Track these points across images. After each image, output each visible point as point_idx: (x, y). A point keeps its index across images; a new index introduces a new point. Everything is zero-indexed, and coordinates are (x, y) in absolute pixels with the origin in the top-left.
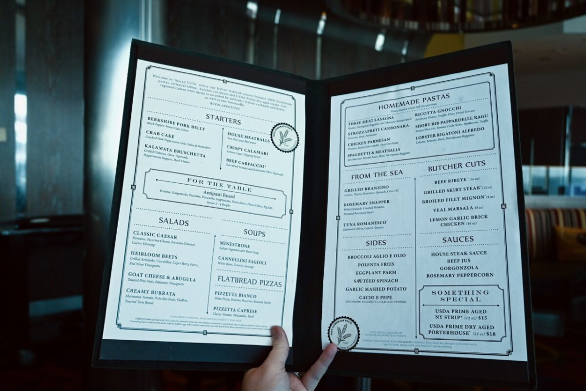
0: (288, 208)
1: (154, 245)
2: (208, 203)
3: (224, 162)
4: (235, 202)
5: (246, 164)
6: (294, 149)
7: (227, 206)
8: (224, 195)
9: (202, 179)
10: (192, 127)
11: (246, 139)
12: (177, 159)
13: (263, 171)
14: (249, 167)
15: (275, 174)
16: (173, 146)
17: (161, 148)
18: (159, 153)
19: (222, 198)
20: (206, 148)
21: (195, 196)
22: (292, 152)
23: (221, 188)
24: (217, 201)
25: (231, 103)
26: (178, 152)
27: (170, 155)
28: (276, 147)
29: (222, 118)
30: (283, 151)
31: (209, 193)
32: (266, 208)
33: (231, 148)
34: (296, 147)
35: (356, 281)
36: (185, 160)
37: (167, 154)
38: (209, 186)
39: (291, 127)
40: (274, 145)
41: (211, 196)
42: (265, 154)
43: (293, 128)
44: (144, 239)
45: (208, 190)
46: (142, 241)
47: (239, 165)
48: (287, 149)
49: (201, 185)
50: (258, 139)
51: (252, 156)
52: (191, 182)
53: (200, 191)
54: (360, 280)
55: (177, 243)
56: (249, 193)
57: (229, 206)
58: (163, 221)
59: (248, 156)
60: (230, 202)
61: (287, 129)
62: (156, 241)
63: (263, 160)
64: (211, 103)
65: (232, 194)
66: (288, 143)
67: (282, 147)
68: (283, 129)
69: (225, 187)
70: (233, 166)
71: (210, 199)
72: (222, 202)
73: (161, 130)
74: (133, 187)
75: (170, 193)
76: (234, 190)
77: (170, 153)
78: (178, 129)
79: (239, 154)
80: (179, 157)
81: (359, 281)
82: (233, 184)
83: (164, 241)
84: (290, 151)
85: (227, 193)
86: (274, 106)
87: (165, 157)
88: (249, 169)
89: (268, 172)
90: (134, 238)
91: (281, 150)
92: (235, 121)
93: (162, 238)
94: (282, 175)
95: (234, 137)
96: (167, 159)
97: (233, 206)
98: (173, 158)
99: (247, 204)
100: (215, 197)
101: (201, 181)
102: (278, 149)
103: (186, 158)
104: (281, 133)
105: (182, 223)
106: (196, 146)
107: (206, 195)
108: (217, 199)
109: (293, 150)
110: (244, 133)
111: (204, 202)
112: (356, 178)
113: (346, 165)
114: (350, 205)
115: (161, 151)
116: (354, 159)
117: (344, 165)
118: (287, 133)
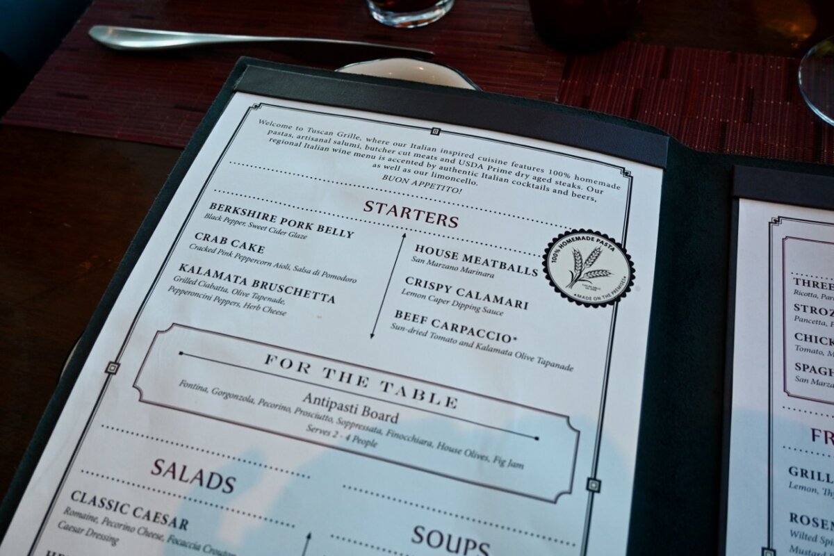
0: (584, 471)
1: (114, 541)
2: (311, 429)
3: (388, 317)
4: (397, 436)
5: (454, 328)
6: (618, 299)
7: (367, 443)
8: (367, 411)
9: (306, 360)
10: (320, 228)
11: (467, 264)
12: (255, 302)
13: (504, 353)
14: (465, 337)
15: (546, 364)
16: (252, 272)
17: (219, 275)
18: (211, 286)
19: (358, 418)
20: (345, 279)
21: (275, 406)
22: (609, 308)
23: (360, 390)
24: (340, 428)
25: (441, 177)
26: (264, 285)
27: (238, 293)
28: (557, 290)
29: (406, 212)
30: (579, 303)
31: (319, 401)
32: (502, 464)
33: (418, 283)
34: (623, 295)
36: (276, 306)
37: (230, 291)
38: (327, 382)
39: (612, 240)
40: (552, 284)
41: (323, 411)
42: (518, 304)
43: (619, 245)
44: (93, 519)
45: (317, 393)
46: (85, 524)
47: (432, 329)
48: (592, 296)
49: (302, 376)
50: (503, 266)
51: (477, 310)
52: (274, 366)
53: (294, 394)
55: (184, 544)
56: (449, 411)
57: (374, 444)
58: (164, 471)
59: (466, 306)
60: (380, 432)
61: (598, 245)
62: (127, 528)
63: (508, 321)
64: (385, 177)
65: (391, 410)
66: (596, 282)
67: (578, 290)
68: (586, 247)
69: (374, 387)
70: (412, 331)
71: (318, 417)
72: (354, 432)
73: (231, 232)
74: (112, 369)
75: (205, 390)
76: (400, 399)
77: (242, 287)
78: (280, 232)
79: (438, 301)
80: (259, 298)
82: (399, 382)
83: (147, 534)
84: (604, 305)
85: (376, 407)
86: (564, 189)
87: (223, 296)
88: (461, 344)
89: (522, 356)
90: (67, 511)
91: (571, 300)
92: (442, 219)
93: (145, 523)
94: (569, 369)
95: (433, 257)
96: (226, 302)
97: (387, 447)
98: (242, 300)
99: (435, 444)
100: (335, 414)
101: (304, 366)
102: (564, 295)
103: (280, 301)
104: (576, 255)
105: (215, 481)
106: (316, 273)
107: (307, 407)
108: (340, 422)
109: (611, 303)
110: (463, 249)
111: (298, 425)
112: (826, 442)
113: (792, 392)
114: (811, 522)
115: (217, 282)
116: (818, 383)
117: (785, 390)
118: (596, 254)
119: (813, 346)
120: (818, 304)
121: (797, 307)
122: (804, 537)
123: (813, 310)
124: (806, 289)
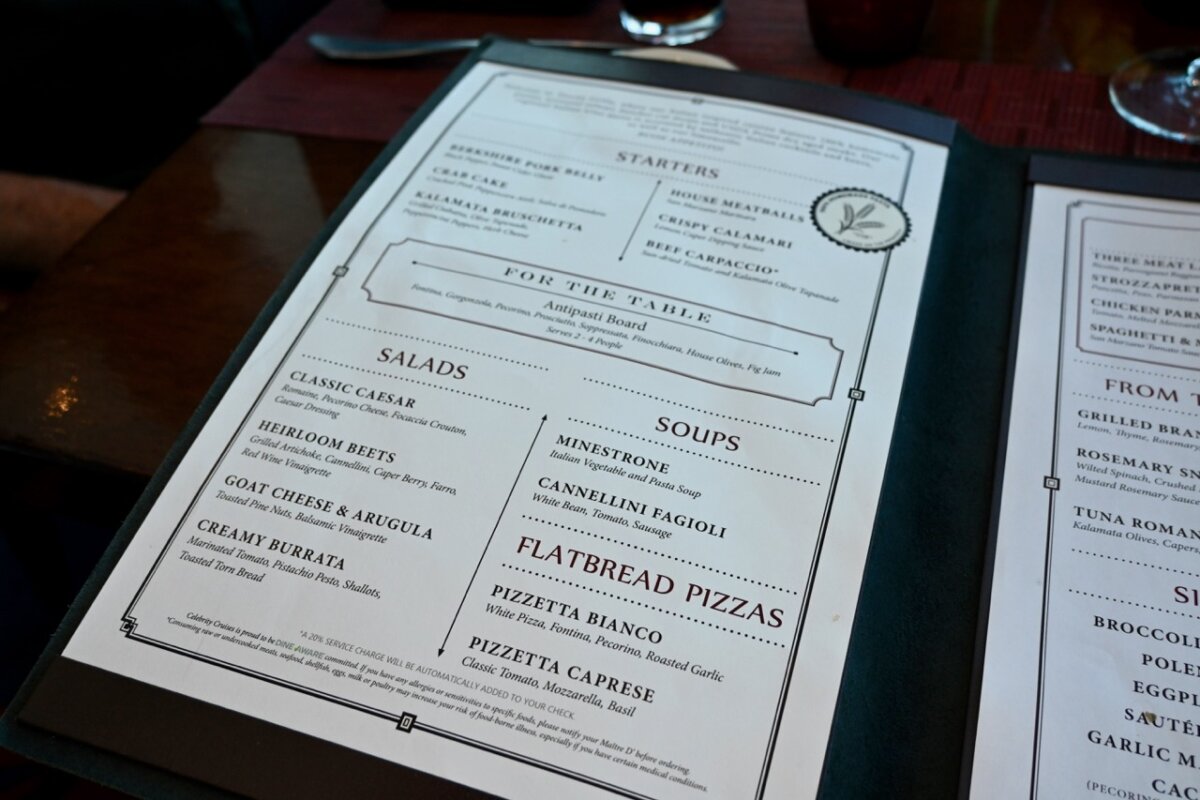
0: (847, 381)
1: (334, 415)
2: (550, 330)
3: (640, 243)
4: (644, 341)
5: (710, 259)
6: (891, 247)
7: (611, 345)
8: (612, 319)
9: (548, 274)
10: (569, 171)
11: (727, 209)
12: (496, 226)
13: (764, 281)
14: (722, 267)
15: (809, 294)
16: (493, 202)
17: (457, 202)
18: (450, 211)
19: (603, 324)
20: (593, 212)
21: (514, 310)
22: (882, 255)
23: (606, 301)
24: (583, 332)
25: (702, 136)
26: (506, 213)
27: (478, 218)
28: (831, 239)
29: (662, 163)
30: (848, 247)
31: (563, 309)
32: (757, 371)
33: (672, 220)
34: (898, 243)
35: (1137, 715)
36: (517, 230)
37: (469, 216)
38: (571, 293)
39: (888, 200)
40: (825, 234)
41: (565, 316)
42: (781, 243)
43: (896, 204)
44: (313, 396)
45: (557, 301)
46: (305, 400)
47: (685, 258)
48: (863, 243)
49: (544, 286)
50: (766, 211)
51: (736, 246)
52: (515, 277)
53: (536, 301)
54: (1153, 718)
55: (410, 419)
56: (702, 324)
57: (618, 346)
58: (390, 359)
59: (724, 243)
60: (625, 337)
61: (872, 202)
62: (349, 405)
63: (770, 256)
64: (641, 134)
65: (640, 320)
66: (868, 231)
67: (848, 236)
68: (858, 203)
69: (622, 298)
70: (664, 258)
71: (559, 321)
72: (597, 335)
73: (471, 169)
74: (340, 272)
75: (440, 293)
76: (649, 310)
77: (482, 214)
78: (525, 173)
79: (694, 236)
80: (500, 223)
81: (1149, 718)
82: (647, 298)
83: (370, 409)
84: (876, 251)
85: (620, 315)
86: (836, 154)
87: (461, 219)
88: (718, 272)
89: (783, 285)
90: (286, 388)
91: (839, 243)
92: (701, 170)
93: (369, 401)
94: (835, 300)
95: (691, 201)
96: (464, 225)
97: (630, 348)
98: (482, 224)
99: (685, 350)
100: (577, 319)
101: (547, 278)
103: (523, 226)
104: (848, 209)
105: (447, 368)
106: (563, 206)
107: (548, 312)
108: (583, 326)
109: (884, 249)
110: (721, 197)
111: (539, 327)
112: (1122, 390)
113: (1085, 348)
114: (1101, 457)
115: (455, 208)
116: (1115, 341)
117: (1078, 345)
118: (868, 210)
119: (1112, 310)
120: (1119, 275)
121: (1095, 277)
122: (1092, 468)
123: (1113, 280)
124: (1106, 262)
